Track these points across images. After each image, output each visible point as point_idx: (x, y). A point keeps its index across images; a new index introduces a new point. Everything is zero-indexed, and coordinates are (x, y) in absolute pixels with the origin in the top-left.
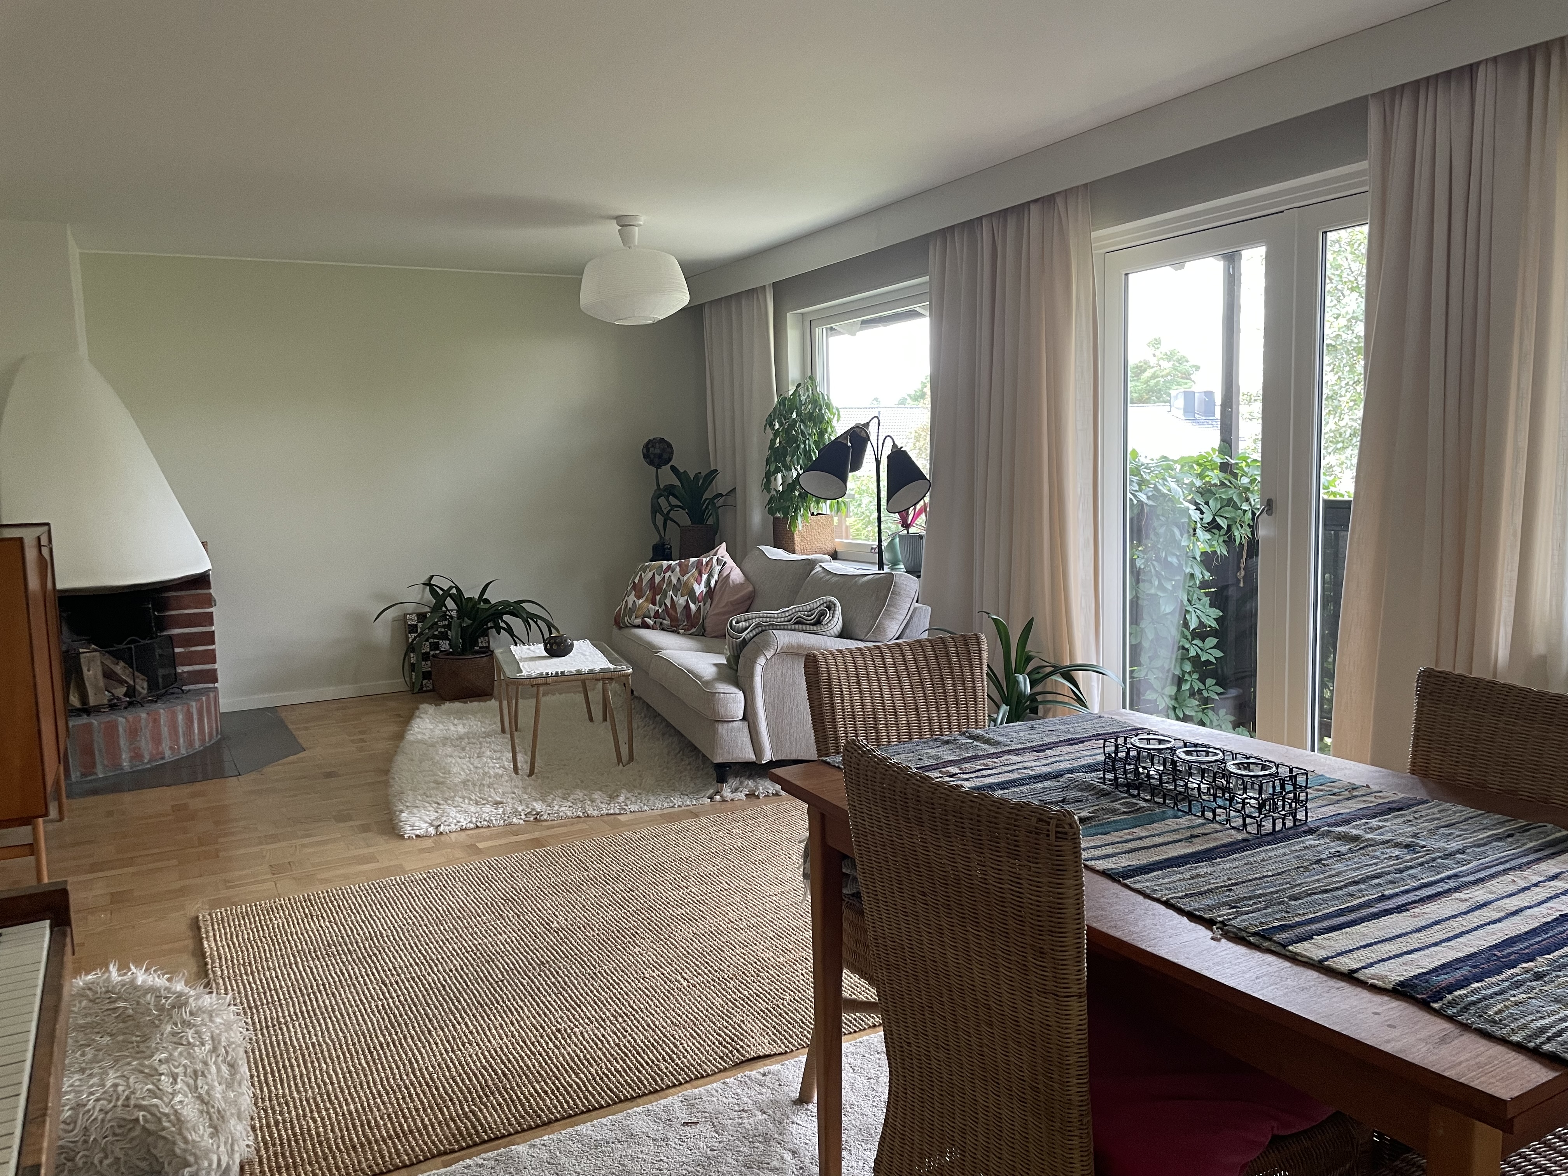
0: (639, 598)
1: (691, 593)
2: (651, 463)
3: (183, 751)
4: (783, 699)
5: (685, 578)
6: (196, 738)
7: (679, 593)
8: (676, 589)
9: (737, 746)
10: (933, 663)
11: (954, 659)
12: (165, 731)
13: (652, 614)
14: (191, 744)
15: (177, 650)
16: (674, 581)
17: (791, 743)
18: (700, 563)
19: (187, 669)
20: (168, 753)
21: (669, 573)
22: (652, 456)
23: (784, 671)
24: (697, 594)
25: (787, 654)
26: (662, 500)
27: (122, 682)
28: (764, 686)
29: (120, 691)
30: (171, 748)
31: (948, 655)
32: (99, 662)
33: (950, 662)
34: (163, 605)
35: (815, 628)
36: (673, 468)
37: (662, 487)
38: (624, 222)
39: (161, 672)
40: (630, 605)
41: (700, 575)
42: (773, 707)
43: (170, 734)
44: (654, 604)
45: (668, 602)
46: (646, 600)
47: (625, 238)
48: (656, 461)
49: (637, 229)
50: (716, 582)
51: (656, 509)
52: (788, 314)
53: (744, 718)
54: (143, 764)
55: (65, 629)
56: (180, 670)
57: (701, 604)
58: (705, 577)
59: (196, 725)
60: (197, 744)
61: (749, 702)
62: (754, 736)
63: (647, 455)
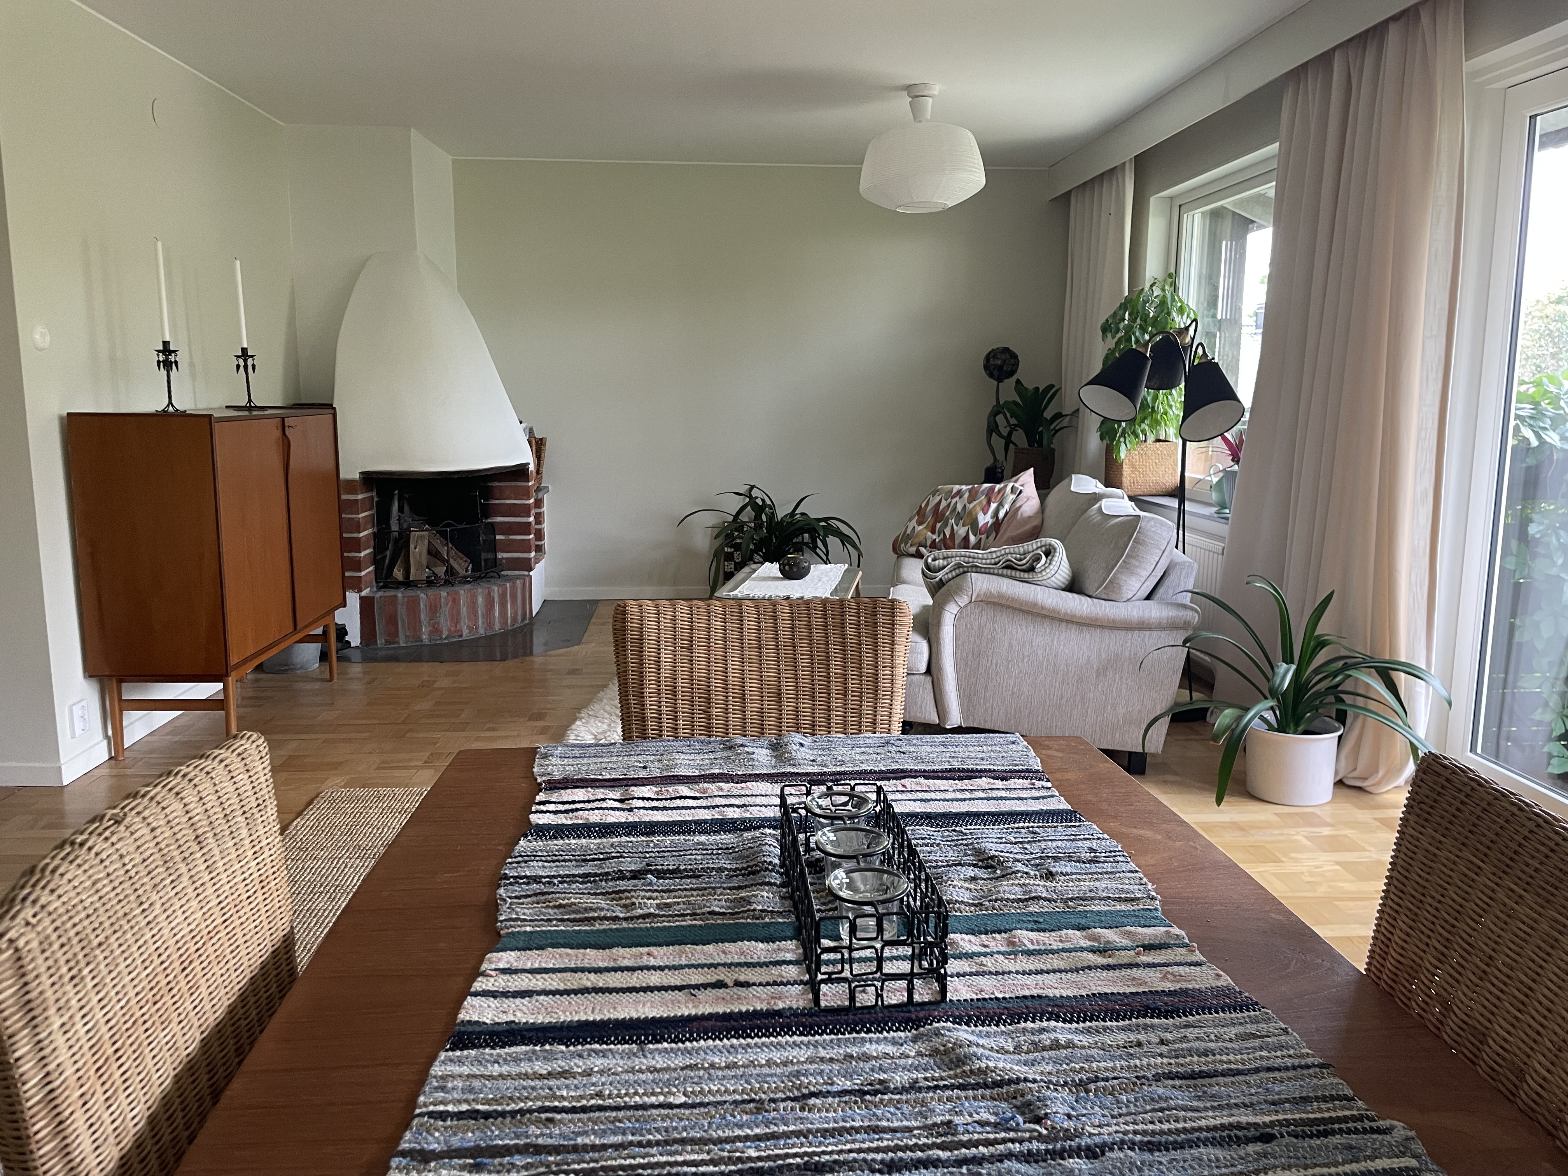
0: (920, 523)
1: (974, 523)
2: (991, 375)
3: (482, 631)
4: (978, 656)
5: (971, 506)
6: (497, 621)
7: (961, 522)
8: (959, 517)
9: (916, 703)
10: (817, 634)
11: (850, 631)
12: (464, 610)
13: (928, 544)
14: (490, 625)
15: (498, 537)
16: (959, 508)
17: (986, 710)
18: (992, 489)
19: (506, 555)
20: (465, 632)
21: (957, 498)
22: (992, 368)
23: (983, 623)
24: (980, 525)
25: (988, 603)
26: (1000, 419)
27: (445, 562)
28: (956, 638)
29: (441, 570)
30: (469, 627)
31: (843, 625)
32: (426, 542)
33: (843, 636)
34: (488, 494)
35: (1026, 575)
36: (1018, 382)
37: (1001, 403)
38: (914, 92)
39: (484, 556)
40: (909, 532)
41: (989, 503)
42: (966, 665)
43: (468, 612)
44: (933, 532)
45: (948, 532)
46: (926, 528)
47: (916, 111)
48: (996, 373)
49: (930, 100)
50: (1007, 513)
51: (992, 429)
52: (1152, 199)
53: (929, 671)
54: (441, 639)
55: (406, 509)
56: (500, 555)
57: (983, 537)
58: (993, 506)
59: (497, 608)
60: (497, 626)
61: (934, 655)
62: (938, 696)
63: (988, 367)
